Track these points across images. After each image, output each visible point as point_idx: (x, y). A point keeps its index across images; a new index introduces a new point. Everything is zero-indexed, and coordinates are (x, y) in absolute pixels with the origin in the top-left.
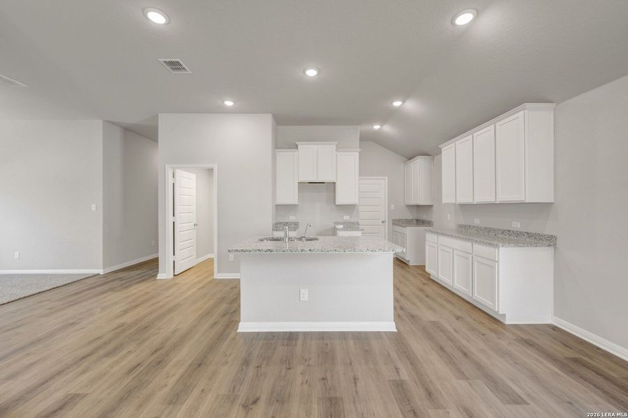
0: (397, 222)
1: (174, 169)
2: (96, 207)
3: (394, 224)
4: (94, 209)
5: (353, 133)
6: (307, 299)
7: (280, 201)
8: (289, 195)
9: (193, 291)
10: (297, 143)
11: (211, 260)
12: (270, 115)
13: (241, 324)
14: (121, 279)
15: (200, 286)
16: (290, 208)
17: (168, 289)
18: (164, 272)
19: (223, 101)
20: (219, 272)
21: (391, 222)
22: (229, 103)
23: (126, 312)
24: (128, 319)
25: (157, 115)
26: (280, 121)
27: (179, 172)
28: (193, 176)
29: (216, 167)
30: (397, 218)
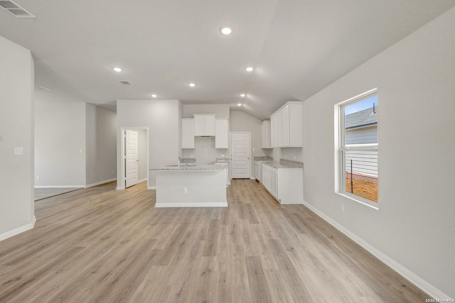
0: (257, 159)
1: (125, 130)
2: (82, 151)
3: (254, 160)
4: (81, 152)
5: (226, 108)
6: (186, 192)
7: (184, 147)
8: (189, 143)
9: (136, 194)
10: (194, 115)
11: (146, 182)
12: (177, 100)
13: (156, 204)
14: (97, 190)
15: (140, 192)
16: (190, 150)
17: (122, 194)
18: (120, 186)
19: (151, 95)
20: (150, 185)
21: (253, 159)
22: (154, 96)
23: (102, 202)
24: (104, 204)
25: (116, 101)
26: (183, 103)
27: (128, 131)
28: (136, 133)
29: (148, 129)
30: (257, 156)
